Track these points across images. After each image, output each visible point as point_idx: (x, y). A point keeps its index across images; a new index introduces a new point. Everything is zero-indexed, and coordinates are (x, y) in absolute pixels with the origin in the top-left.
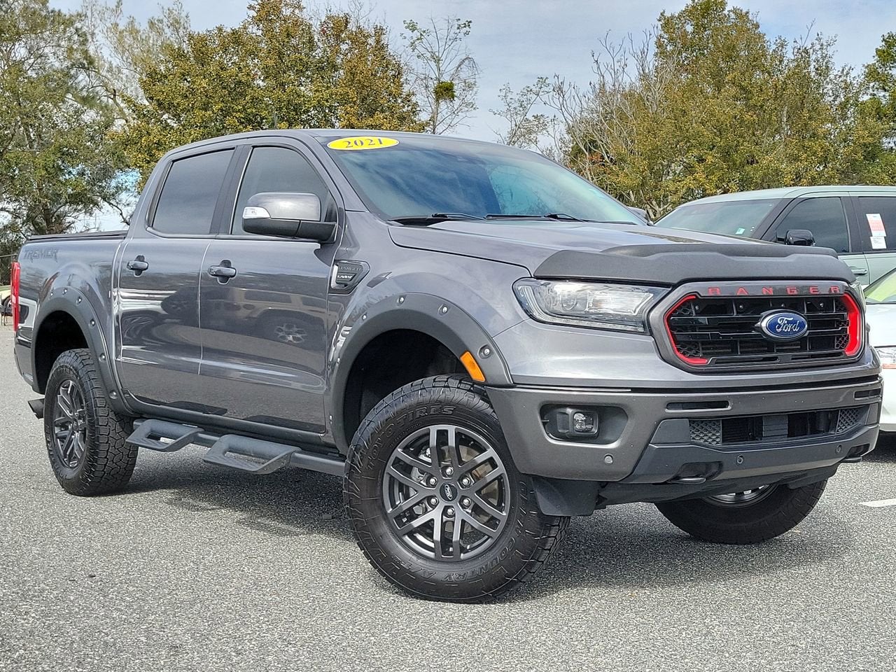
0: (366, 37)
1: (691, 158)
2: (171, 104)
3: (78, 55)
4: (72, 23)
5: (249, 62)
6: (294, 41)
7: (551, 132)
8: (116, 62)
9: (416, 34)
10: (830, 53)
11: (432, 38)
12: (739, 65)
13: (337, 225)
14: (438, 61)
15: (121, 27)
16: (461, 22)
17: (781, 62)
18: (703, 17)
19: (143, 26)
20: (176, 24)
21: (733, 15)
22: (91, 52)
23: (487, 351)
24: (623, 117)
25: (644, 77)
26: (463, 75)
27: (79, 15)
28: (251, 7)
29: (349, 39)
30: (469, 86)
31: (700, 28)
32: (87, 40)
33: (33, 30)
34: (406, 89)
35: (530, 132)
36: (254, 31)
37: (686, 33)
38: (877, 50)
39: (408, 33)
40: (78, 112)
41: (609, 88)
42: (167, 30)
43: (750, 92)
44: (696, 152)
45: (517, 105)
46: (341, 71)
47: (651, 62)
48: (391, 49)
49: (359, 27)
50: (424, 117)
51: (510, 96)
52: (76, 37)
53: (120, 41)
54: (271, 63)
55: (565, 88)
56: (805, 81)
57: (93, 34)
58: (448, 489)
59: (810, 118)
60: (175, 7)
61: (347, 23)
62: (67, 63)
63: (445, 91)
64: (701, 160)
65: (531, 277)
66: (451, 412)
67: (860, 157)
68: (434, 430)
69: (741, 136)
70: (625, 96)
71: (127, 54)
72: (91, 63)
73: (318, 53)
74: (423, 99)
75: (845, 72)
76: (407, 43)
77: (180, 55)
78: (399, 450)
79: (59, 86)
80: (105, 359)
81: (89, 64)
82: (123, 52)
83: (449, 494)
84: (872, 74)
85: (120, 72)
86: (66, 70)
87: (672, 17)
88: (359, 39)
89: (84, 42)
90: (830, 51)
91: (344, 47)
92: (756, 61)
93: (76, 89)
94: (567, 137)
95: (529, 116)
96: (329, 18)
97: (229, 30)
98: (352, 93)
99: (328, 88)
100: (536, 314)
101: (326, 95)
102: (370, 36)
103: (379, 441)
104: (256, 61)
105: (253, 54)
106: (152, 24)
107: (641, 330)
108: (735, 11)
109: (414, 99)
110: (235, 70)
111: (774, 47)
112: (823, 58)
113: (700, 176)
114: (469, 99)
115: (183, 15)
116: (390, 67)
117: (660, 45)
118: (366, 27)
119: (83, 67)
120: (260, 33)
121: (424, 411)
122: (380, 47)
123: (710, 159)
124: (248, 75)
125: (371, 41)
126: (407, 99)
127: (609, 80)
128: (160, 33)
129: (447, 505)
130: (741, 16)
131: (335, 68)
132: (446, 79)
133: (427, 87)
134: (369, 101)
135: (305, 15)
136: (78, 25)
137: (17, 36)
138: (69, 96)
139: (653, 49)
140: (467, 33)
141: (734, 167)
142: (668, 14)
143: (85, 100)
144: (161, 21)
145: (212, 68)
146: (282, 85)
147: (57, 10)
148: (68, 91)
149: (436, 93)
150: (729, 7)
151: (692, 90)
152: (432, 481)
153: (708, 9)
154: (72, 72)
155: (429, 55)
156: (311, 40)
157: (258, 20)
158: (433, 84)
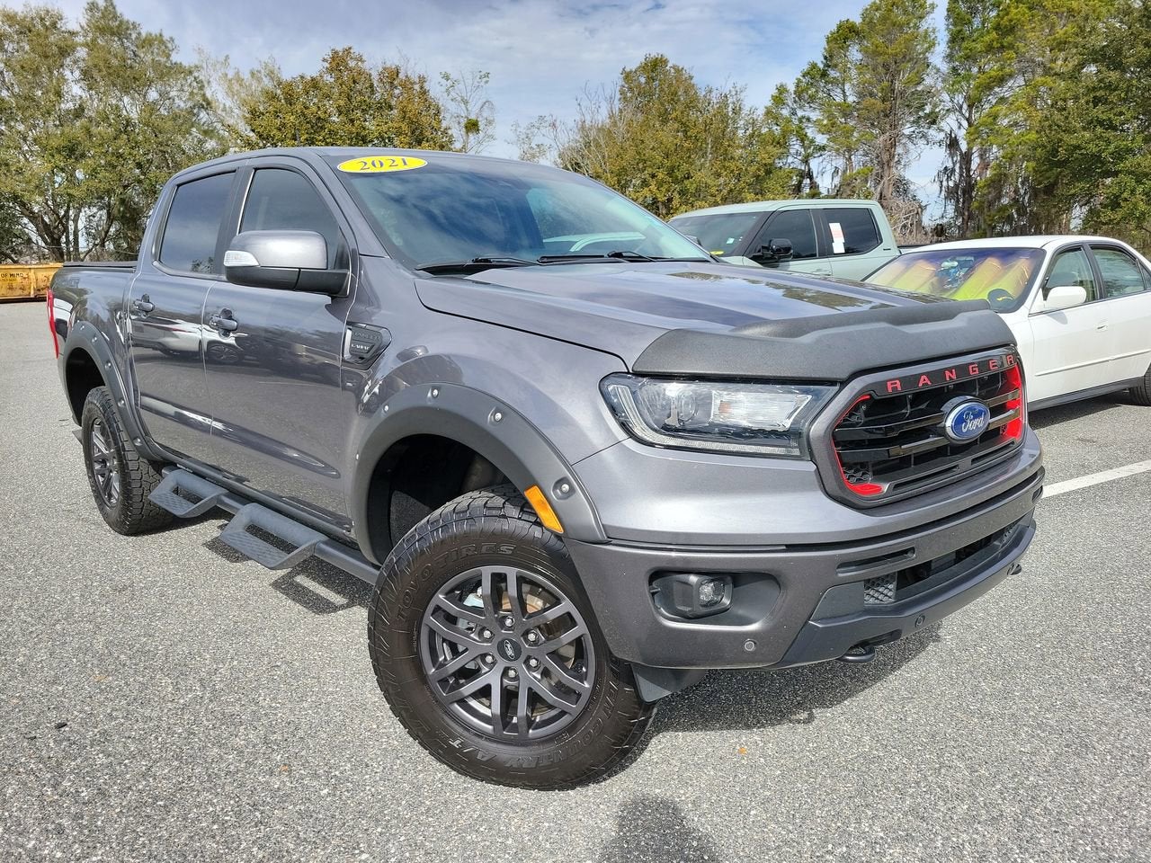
0: (412, 84)
1: (646, 175)
2: (269, 136)
3: (198, 98)
4: (191, 72)
5: (327, 103)
6: (358, 87)
7: (549, 157)
8: (229, 103)
9: (449, 83)
10: (742, 97)
11: (461, 86)
12: (680, 107)
13: (350, 273)
14: (466, 103)
15: (230, 77)
16: (482, 74)
17: (709, 103)
18: (653, 71)
19: (246, 76)
20: (271, 74)
21: (672, 71)
22: (209, 95)
23: (566, 487)
24: (598, 145)
25: (611, 116)
26: (485, 115)
27: (196, 67)
28: (324, 60)
29: (401, 85)
30: (490, 122)
31: (651, 79)
32: (204, 86)
33: (161, 77)
34: (444, 124)
35: (534, 156)
36: (329, 79)
37: (640, 84)
38: (772, 96)
39: (443, 81)
40: (200, 142)
41: (588, 124)
42: (264, 79)
43: (688, 126)
44: (650, 170)
45: (524, 136)
46: (396, 111)
47: (617, 105)
48: (431, 94)
49: (407, 77)
50: (458, 145)
51: (519, 130)
52: (195, 84)
53: (230, 88)
54: (342, 103)
55: (558, 124)
56: (724, 119)
57: (209, 82)
58: (509, 646)
59: (729, 146)
60: (270, 61)
61: (398, 73)
62: (190, 104)
63: (472, 126)
64: (653, 176)
65: (628, 373)
66: (511, 552)
67: (762, 173)
68: (487, 572)
69: (682, 158)
70: (599, 130)
71: (236, 97)
72: (209, 104)
73: (378, 96)
74: (457, 132)
75: (752, 111)
76: (444, 89)
77: (274, 97)
78: (441, 596)
79: (185, 121)
80: (124, 404)
81: (207, 105)
82: (233, 96)
83: (510, 652)
84: (768, 112)
85: (232, 111)
86: (189, 110)
87: (631, 72)
88: (407, 85)
89: (202, 88)
90: (743, 95)
91: (397, 92)
92: (691, 104)
93: (199, 124)
94: (559, 161)
95: (533, 145)
96: (385, 69)
97: (309, 78)
98: (404, 127)
99: (386, 123)
100: (638, 431)
101: (385, 128)
102: (415, 83)
103: (412, 586)
104: (331, 102)
105: (328, 97)
106: (253, 74)
107: (796, 452)
108: (674, 67)
109: (450, 132)
110: (314, 109)
111: (704, 93)
112: (738, 101)
113: (653, 187)
114: (490, 132)
115: (276, 67)
116: (432, 107)
117: (622, 93)
118: (412, 76)
119: (203, 107)
120: (332, 80)
121: (473, 549)
122: (424, 92)
123: (660, 176)
124: (325, 112)
125: (417, 87)
126: (445, 132)
127: (588, 119)
128: (259, 80)
129: (508, 665)
130: (678, 71)
131: (391, 108)
132: (473, 117)
133: (459, 123)
134: (417, 133)
135: (366, 66)
136: (196, 74)
137: (150, 83)
138: (194, 129)
139: (618, 96)
140: (487, 82)
141: (676, 181)
142: (628, 70)
143: (206, 133)
144: (259, 72)
145: (298, 107)
146: (352, 121)
147: (178, 62)
148: (193, 126)
149: (466, 127)
150: (670, 65)
151: (646, 125)
152: (487, 634)
153: (655, 65)
154: (195, 111)
155: (459, 99)
156: (372, 86)
157: (330, 70)
158: (464, 121)
